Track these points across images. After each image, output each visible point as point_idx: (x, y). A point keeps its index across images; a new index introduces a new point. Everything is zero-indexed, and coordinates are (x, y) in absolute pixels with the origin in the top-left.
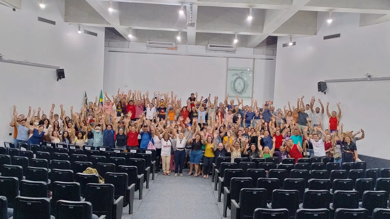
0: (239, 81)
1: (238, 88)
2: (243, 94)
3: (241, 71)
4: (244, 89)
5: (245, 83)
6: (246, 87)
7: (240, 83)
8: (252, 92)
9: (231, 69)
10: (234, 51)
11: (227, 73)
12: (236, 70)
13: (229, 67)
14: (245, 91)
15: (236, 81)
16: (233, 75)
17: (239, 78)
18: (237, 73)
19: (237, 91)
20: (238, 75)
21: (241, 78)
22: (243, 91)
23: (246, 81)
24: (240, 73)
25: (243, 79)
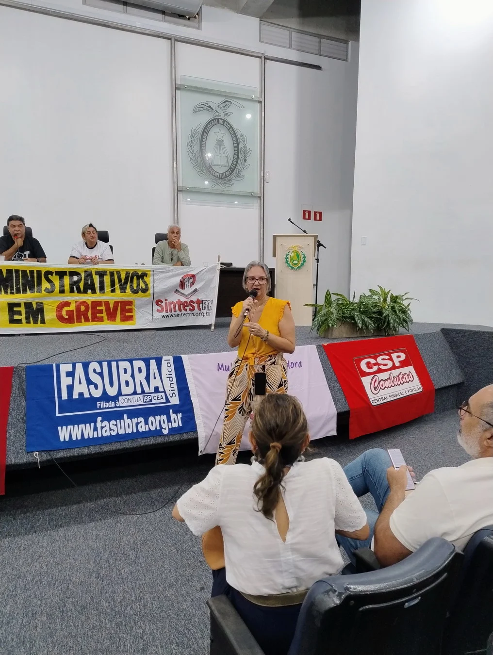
0: (217, 133)
1: (216, 161)
2: (233, 181)
3: (222, 99)
4: (236, 165)
5: (237, 143)
6: (242, 156)
7: (220, 142)
8: (262, 178)
9: (189, 86)
10: (195, 17)
11: (174, 99)
12: (206, 91)
13: (178, 76)
14: (239, 173)
15: (208, 131)
16: (195, 109)
17: (218, 122)
18: (210, 104)
19: (212, 169)
20: (213, 110)
21: (223, 125)
22: (233, 171)
23: (242, 135)
24: (221, 106)
25: (230, 129)
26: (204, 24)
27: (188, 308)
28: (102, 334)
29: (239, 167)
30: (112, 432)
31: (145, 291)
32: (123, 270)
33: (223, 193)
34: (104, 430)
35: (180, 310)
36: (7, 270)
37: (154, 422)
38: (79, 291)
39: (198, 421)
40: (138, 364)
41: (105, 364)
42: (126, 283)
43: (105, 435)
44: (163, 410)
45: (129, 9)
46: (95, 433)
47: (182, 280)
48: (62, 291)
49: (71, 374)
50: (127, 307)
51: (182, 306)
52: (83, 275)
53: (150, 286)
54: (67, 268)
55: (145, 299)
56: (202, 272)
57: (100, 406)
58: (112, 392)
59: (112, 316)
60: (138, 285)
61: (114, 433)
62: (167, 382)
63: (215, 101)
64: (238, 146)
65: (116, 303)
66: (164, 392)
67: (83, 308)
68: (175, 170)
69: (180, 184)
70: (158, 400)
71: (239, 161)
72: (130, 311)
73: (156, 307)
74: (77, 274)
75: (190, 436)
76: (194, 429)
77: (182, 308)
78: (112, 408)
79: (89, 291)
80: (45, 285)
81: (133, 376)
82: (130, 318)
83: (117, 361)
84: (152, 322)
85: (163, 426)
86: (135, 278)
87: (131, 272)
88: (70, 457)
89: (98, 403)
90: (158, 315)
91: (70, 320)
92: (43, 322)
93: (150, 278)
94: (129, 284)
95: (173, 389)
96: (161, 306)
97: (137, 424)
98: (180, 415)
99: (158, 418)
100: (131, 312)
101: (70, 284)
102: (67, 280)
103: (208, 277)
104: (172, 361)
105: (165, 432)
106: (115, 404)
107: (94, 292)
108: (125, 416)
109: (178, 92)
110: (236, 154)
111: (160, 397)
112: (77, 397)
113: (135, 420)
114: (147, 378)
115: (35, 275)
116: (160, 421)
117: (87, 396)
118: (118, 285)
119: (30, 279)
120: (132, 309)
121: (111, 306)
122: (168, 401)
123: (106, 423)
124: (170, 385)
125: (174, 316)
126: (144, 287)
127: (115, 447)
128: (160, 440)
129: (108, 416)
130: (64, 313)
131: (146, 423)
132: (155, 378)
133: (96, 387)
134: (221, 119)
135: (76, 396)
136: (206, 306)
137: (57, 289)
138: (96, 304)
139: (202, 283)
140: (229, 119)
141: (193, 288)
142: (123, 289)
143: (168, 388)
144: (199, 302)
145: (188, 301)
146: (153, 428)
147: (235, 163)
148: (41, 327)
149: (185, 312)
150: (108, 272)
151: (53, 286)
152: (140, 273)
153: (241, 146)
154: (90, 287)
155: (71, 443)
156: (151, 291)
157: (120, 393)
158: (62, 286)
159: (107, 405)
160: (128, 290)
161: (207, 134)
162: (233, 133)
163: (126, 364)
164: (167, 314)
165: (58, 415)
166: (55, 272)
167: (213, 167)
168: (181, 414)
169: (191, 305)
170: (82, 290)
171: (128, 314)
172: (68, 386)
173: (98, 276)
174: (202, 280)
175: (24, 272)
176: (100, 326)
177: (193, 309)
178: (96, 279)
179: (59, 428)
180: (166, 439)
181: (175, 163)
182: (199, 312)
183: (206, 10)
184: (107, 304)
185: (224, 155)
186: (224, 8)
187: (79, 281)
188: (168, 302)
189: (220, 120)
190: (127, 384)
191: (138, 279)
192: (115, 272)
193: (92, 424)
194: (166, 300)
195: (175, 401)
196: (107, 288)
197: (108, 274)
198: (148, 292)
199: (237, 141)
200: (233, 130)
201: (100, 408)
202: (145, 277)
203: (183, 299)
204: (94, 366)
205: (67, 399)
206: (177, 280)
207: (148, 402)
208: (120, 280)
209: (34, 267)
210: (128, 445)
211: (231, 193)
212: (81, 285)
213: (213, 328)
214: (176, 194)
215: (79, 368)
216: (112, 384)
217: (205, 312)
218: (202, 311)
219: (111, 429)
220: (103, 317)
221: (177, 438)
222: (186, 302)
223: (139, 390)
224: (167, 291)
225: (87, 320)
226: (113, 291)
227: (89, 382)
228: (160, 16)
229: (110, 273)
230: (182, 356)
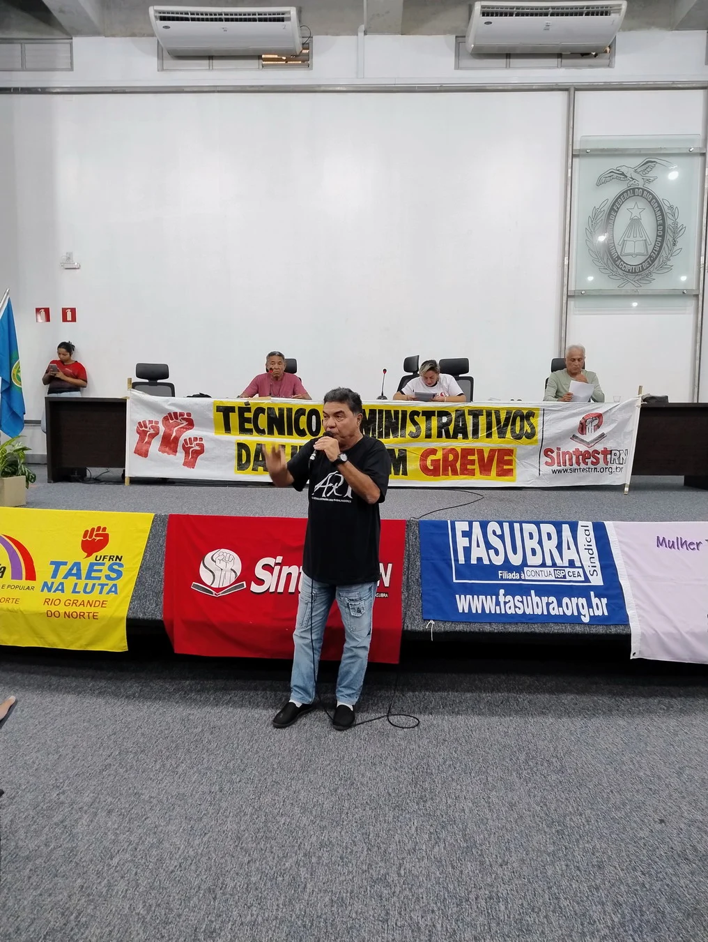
0: (629, 210)
1: (629, 249)
2: (654, 276)
4: (659, 252)
5: (663, 219)
6: (669, 237)
7: (635, 223)
8: (702, 266)
9: (591, 150)
10: (606, 52)
11: (570, 170)
12: (616, 153)
13: (577, 138)
14: (664, 263)
15: (618, 209)
16: (599, 179)
17: (634, 193)
18: (624, 170)
19: (622, 261)
20: (626, 177)
21: (642, 196)
22: (653, 261)
23: (671, 207)
24: (638, 170)
25: (652, 200)
26: (619, 59)
27: (589, 461)
28: (478, 491)
29: (663, 253)
30: (517, 609)
31: (531, 436)
32: (503, 409)
33: (637, 294)
34: (508, 605)
35: (578, 463)
36: (370, 410)
37: (571, 606)
38: (448, 436)
39: (630, 612)
40: (547, 528)
41: (506, 526)
42: (506, 425)
43: (509, 612)
44: (582, 591)
45: (514, 62)
46: (498, 608)
47: (583, 421)
48: (428, 436)
49: (467, 534)
50: (506, 458)
51: (581, 457)
52: (453, 416)
53: (538, 429)
54: (436, 407)
55: (530, 447)
56: (614, 410)
57: (502, 577)
58: (516, 560)
59: (485, 468)
60: (522, 428)
61: (520, 612)
62: (585, 555)
63: (629, 165)
64: (663, 224)
65: (492, 451)
66: (582, 567)
67: (451, 457)
68: (566, 268)
69: (572, 288)
70: (574, 577)
71: (664, 244)
72: (510, 462)
73: (544, 459)
74: (447, 414)
75: (620, 630)
76: (625, 621)
77: (581, 461)
78: (516, 580)
79: (460, 436)
80: (410, 428)
81: (540, 542)
82: (509, 472)
83: (521, 523)
84: (537, 478)
85: (582, 612)
86: (518, 419)
87: (514, 411)
88: (470, 632)
89: (500, 572)
90: (546, 469)
91: (435, 472)
92: (405, 473)
93: (539, 419)
94: (509, 427)
95: (593, 565)
96: (552, 458)
97: (548, 604)
98: (604, 601)
99: (574, 600)
100: (512, 465)
101: (438, 427)
102: (434, 422)
103: (621, 417)
104: (591, 528)
105: (586, 620)
106: (520, 576)
107: (465, 436)
108: (533, 592)
109: (576, 160)
110: (660, 236)
111: (576, 573)
112: (476, 563)
113: (545, 599)
114: (559, 547)
115: (400, 416)
116: (577, 604)
117: (486, 562)
118: (496, 428)
119: (394, 420)
120: (512, 460)
121: (486, 455)
122: (587, 580)
123: (509, 598)
124: (589, 560)
125: (569, 471)
126: (529, 431)
127: (521, 628)
128: (578, 629)
129: (512, 590)
130: (429, 463)
131: (560, 605)
132: (569, 548)
133: (497, 553)
134: (639, 189)
135: (474, 561)
136: (616, 458)
137: (423, 433)
138: (467, 452)
139: (613, 426)
140: (651, 187)
141: (599, 432)
142: (502, 434)
143: (586, 564)
144: (606, 452)
145: (591, 451)
146: (569, 613)
147: (657, 249)
148: (402, 478)
149: (585, 467)
150: (484, 412)
151: (419, 429)
152: (525, 412)
153: (669, 222)
154: (461, 431)
155: (470, 617)
156: (538, 436)
157: (525, 564)
158: (429, 429)
159: (511, 576)
160: (509, 435)
161: (617, 212)
162: (656, 205)
163: (532, 528)
164: (559, 468)
165: (455, 581)
166: (423, 411)
167: (624, 259)
168: (606, 599)
169: (594, 457)
170: (451, 434)
171: (506, 467)
172: (465, 548)
173: (471, 417)
174: (614, 421)
175: (388, 412)
176: (470, 481)
177: (597, 463)
178: (470, 420)
179: (457, 596)
180: (587, 630)
181: (566, 258)
182: (605, 466)
183: (622, 39)
184: (481, 452)
185: (641, 239)
186: (649, 28)
187: (448, 424)
188: (561, 452)
189: (636, 190)
190: (534, 552)
191: (522, 420)
192: (493, 412)
193: (494, 597)
194: (559, 449)
195: (597, 580)
196: (482, 433)
197: (485, 413)
198: (535, 438)
199: (662, 215)
200: (657, 201)
201: (502, 579)
202: (531, 418)
203: (583, 448)
204: (494, 526)
205: (464, 563)
206: (576, 421)
207: (561, 578)
208: (498, 422)
209: (400, 406)
210: (537, 629)
211: (650, 293)
212: (451, 428)
213: (626, 489)
214: (565, 301)
215: (477, 527)
216: (515, 551)
217: (614, 466)
218: (610, 465)
219: (516, 607)
220: (474, 469)
221: (601, 630)
222: (587, 452)
223: (549, 562)
224: (560, 437)
225: (455, 472)
226: (489, 435)
227: (489, 546)
228: (554, 61)
229: (487, 412)
230: (604, 522)
